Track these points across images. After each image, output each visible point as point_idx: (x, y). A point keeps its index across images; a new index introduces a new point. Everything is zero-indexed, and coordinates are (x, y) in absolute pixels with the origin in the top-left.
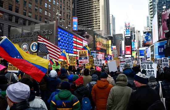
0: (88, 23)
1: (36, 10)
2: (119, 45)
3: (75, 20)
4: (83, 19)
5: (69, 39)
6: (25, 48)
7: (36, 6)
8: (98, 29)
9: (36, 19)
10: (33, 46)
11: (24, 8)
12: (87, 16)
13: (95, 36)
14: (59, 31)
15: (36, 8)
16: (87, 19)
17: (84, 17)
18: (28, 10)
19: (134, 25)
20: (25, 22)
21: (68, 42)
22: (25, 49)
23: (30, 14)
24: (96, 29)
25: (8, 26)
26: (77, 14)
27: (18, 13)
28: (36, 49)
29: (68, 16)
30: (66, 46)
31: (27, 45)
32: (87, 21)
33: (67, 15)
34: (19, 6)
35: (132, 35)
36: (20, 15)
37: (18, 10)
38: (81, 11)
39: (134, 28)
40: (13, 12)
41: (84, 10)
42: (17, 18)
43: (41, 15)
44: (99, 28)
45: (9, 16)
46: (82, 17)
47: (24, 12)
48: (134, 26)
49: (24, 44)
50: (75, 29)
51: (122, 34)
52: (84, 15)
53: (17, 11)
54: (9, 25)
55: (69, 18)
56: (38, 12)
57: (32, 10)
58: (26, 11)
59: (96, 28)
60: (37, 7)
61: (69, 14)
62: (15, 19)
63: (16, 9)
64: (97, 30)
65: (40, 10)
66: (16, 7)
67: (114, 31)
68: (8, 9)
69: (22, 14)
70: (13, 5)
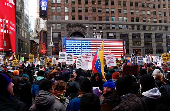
1: (132, 13)
7: (131, 10)
9: (133, 21)
15: (132, 11)
43: (138, 16)
45: (107, 25)
54: (107, 33)
56: (134, 15)
57: (127, 14)
60: (133, 10)
65: (137, 12)
68: (106, 20)
70: (109, 16)
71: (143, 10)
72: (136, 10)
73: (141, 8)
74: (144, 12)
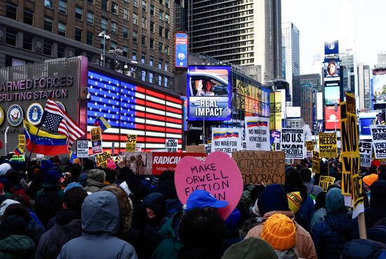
0: (222, 47)
1: (78, 16)
2: (311, 105)
3: (182, 41)
4: (208, 37)
5: (123, 94)
6: (15, 116)
7: (77, 6)
8: (249, 64)
9: (78, 38)
10: (32, 111)
11: (45, 12)
12: (220, 29)
13: (238, 82)
14: (92, 77)
15: (78, 11)
16: (220, 35)
17: (213, 30)
18: (56, 16)
19: (351, 50)
20: (50, 47)
21: (118, 103)
22: (16, 118)
23: (61, 27)
24: (243, 63)
25: (4, 56)
26: (194, 23)
27: (32, 25)
28: (39, 118)
29: (163, 31)
30: (113, 113)
31: (19, 109)
32: (221, 41)
33: (161, 29)
34: (34, 6)
35: (344, 76)
36: (36, 29)
37: (31, 16)
38: (205, 15)
39: (351, 58)
40: (18, 23)
41: (212, 13)
42: (29, 38)
43: (91, 29)
44: (252, 60)
45: (7, 31)
46: (208, 31)
47: (45, 22)
48: (351, 53)
49: (14, 107)
50: (181, 64)
51: (317, 76)
52: (212, 25)
53: (28, 20)
54: (7, 56)
55: (167, 36)
56: (83, 22)
57: (67, 16)
58: (52, 19)
59: (244, 61)
60: (81, 8)
61: (165, 25)
62: (24, 40)
63: (25, 13)
64: (246, 64)
65: (90, 16)
66: (25, 8)
67: (296, 65)
68: (5, 14)
69: (41, 28)
70: (16, 6)
71: (103, 17)
72: (89, 11)
73: (99, 11)
74: (104, 22)
